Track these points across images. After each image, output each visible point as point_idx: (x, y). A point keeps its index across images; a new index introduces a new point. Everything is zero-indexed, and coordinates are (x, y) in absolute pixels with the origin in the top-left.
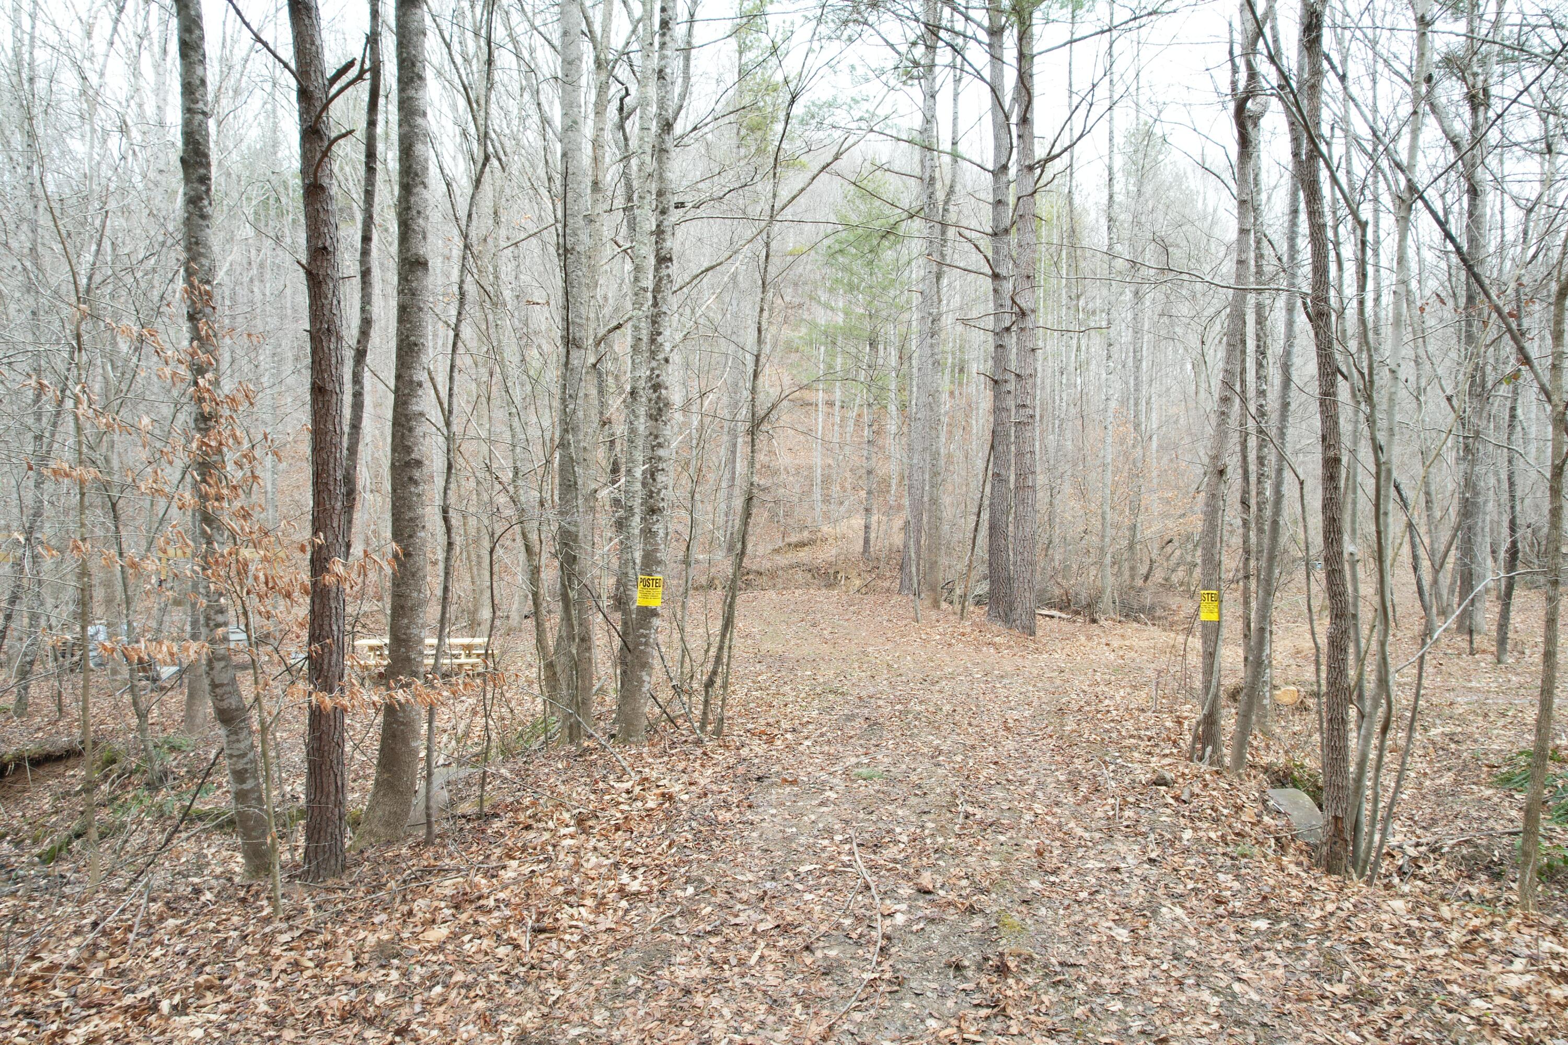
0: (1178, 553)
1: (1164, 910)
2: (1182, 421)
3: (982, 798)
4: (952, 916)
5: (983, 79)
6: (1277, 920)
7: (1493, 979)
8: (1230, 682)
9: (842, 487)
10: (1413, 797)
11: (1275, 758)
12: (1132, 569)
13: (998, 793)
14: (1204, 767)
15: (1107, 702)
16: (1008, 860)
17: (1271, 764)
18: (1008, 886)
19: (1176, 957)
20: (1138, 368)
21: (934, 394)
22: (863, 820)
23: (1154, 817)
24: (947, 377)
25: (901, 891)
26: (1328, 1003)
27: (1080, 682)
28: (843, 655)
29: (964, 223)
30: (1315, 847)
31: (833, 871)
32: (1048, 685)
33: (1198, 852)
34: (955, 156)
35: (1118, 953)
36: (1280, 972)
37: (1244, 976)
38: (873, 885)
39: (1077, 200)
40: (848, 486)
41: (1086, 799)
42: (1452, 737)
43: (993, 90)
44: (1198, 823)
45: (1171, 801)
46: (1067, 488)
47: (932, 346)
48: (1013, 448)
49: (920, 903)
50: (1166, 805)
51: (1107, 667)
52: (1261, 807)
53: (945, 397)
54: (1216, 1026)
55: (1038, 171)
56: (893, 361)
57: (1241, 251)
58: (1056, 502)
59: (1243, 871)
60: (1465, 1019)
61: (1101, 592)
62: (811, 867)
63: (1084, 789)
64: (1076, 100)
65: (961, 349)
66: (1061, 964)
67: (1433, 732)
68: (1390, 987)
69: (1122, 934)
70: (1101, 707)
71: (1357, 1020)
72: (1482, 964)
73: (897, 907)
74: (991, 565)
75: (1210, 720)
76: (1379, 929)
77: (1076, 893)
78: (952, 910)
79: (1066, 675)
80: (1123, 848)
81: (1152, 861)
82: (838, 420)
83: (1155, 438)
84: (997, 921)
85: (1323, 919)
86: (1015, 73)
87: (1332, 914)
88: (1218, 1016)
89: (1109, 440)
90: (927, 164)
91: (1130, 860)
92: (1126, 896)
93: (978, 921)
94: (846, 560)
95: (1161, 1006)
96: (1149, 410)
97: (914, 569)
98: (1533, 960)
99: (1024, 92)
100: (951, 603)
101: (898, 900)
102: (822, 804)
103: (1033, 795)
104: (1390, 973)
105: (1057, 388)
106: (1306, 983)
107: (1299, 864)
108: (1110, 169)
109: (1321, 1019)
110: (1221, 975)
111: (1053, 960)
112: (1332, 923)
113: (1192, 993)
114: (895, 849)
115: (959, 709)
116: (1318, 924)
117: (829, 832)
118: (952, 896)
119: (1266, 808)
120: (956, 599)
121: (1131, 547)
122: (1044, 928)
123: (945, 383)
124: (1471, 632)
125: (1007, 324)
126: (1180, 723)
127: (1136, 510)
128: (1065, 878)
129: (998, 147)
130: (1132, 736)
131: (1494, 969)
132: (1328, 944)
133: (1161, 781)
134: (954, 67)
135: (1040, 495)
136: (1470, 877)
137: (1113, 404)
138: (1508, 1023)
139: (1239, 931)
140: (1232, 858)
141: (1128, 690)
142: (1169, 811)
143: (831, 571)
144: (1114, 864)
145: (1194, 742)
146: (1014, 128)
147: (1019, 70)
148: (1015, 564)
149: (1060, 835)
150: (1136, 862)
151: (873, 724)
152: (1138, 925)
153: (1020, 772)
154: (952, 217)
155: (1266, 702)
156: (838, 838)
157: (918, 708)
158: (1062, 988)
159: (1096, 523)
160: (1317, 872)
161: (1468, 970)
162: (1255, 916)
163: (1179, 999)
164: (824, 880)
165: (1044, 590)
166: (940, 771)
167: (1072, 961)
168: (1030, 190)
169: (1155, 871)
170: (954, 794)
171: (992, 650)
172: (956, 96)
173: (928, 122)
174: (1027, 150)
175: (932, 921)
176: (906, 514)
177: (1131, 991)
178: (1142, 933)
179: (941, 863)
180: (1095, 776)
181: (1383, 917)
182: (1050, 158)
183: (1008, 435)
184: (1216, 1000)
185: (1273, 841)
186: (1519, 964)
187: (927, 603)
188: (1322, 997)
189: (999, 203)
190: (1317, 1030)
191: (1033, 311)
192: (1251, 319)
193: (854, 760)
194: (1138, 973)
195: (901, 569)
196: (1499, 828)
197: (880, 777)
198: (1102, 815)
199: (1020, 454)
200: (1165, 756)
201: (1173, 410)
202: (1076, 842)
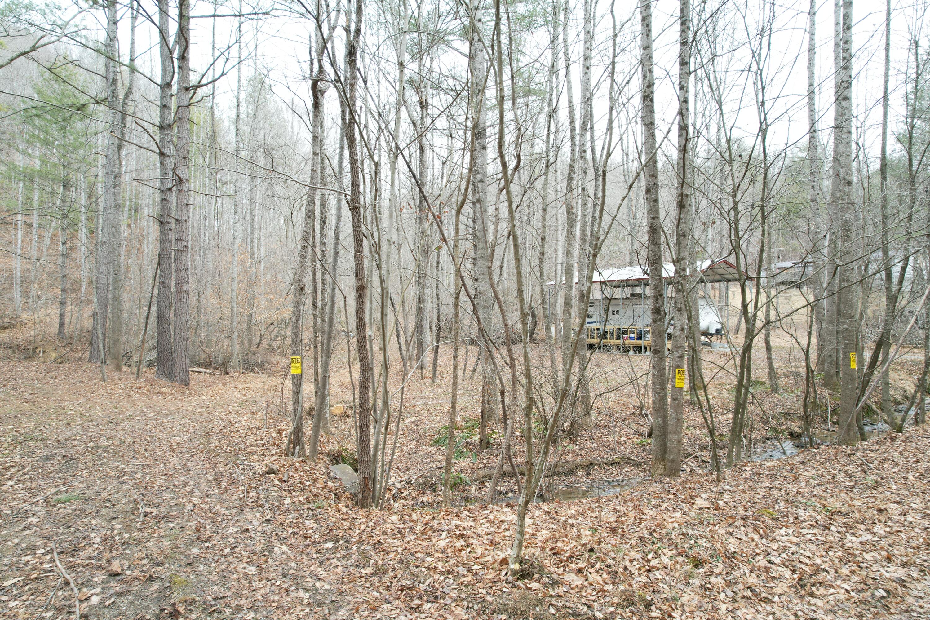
0: (276, 329)
1: (276, 549)
2: (278, 253)
3: (156, 501)
4: (136, 587)
5: (153, 22)
6: (338, 541)
7: (434, 545)
8: (307, 405)
9: (40, 286)
10: (399, 457)
11: (332, 447)
12: (250, 340)
13: (168, 495)
14: (295, 459)
15: (237, 425)
16: (176, 539)
17: (331, 451)
18: (177, 557)
19: (284, 575)
20: (253, 220)
21: (116, 226)
22: (63, 534)
23: (267, 494)
24: (126, 214)
25: (95, 579)
26: (363, 579)
27: (220, 414)
28: (43, 410)
29: (139, 115)
30: (355, 495)
31: (36, 579)
32: (198, 417)
33: (294, 510)
34: (133, 70)
35: (250, 582)
36: (339, 570)
37: (321, 577)
38: (72, 581)
39: (217, 114)
40: (44, 284)
41: (226, 489)
42: (415, 423)
43: (161, 32)
44: (293, 493)
45: (277, 482)
46: (209, 292)
47: (115, 194)
48: (173, 265)
49: (112, 584)
50: (275, 485)
51: (235, 402)
52: (326, 477)
53: (124, 227)
54: (308, 610)
55: (192, 92)
56: (83, 200)
57: (314, 164)
58: (201, 299)
59: (319, 517)
60: (423, 569)
61: (231, 355)
62: (15, 580)
63: (224, 483)
64: (217, 54)
65: (137, 196)
66: (214, 599)
67: (407, 421)
68: (391, 563)
69: (252, 570)
70: (233, 429)
71: (377, 584)
72: (430, 539)
73: (92, 592)
74: (158, 341)
75: (298, 431)
76: (385, 533)
77: (222, 550)
78: (136, 583)
79: (210, 410)
80: (249, 516)
81: (267, 521)
82: (35, 237)
83: (263, 262)
84: (170, 582)
85: (360, 534)
86: (177, 25)
87: (364, 531)
88: (309, 604)
89: (236, 263)
90: (111, 69)
91: (255, 523)
92: (254, 545)
93: (156, 586)
94: (44, 339)
95: (277, 608)
96: (259, 246)
97: (101, 346)
98: (449, 531)
99: (183, 39)
100: (130, 366)
101: (93, 587)
102: (25, 528)
103: (192, 492)
104: (392, 555)
105: (202, 227)
106: (352, 572)
107: (347, 506)
108: (238, 100)
109: (360, 589)
110: (309, 580)
111: (209, 598)
112: (364, 536)
113: (294, 595)
114: (91, 550)
115: (138, 440)
116: (358, 538)
117: (32, 549)
118: (136, 573)
119: (329, 477)
120: (133, 364)
121: (249, 327)
122: (202, 578)
123: (124, 218)
124: (422, 368)
125: (170, 186)
126: (280, 434)
127: (251, 305)
128: (215, 542)
129: (164, 70)
130: (252, 445)
131: (434, 540)
132: (362, 547)
133: (271, 471)
134: (132, 8)
135: (191, 294)
136: (423, 493)
137: (238, 241)
138: (440, 565)
139: (318, 552)
140: (313, 510)
141: (249, 415)
142: (276, 489)
143: (31, 347)
144: (245, 527)
145: (289, 444)
146: (176, 62)
147: (180, 25)
148: (175, 340)
149: (211, 515)
150: (258, 523)
151: (69, 460)
152: (261, 562)
153: (183, 479)
154: (130, 109)
155: (327, 415)
156: (40, 552)
157: (106, 443)
158: (215, 615)
159: (227, 312)
160: (356, 509)
161: (424, 544)
162: (326, 541)
163: (287, 600)
164: (27, 588)
165: (195, 356)
166: (125, 487)
167: (221, 595)
168: (186, 103)
169: (270, 526)
170: (136, 502)
171: (160, 397)
172: (133, 28)
173: (111, 40)
174: (184, 77)
175: (121, 594)
176: (94, 306)
177: (259, 604)
178: (264, 566)
179: (127, 551)
180: (231, 474)
181: (388, 526)
182: (199, 86)
183: (170, 257)
184: (307, 595)
185: (333, 496)
186: (444, 535)
187: (111, 367)
188: (361, 577)
189: (164, 107)
190: (359, 596)
191: (187, 180)
192: (318, 202)
193: (54, 490)
194: (262, 592)
195: (91, 344)
196: (435, 466)
197: (77, 499)
198: (236, 498)
199: (178, 270)
200: (273, 455)
201: (274, 246)
202: (221, 518)
